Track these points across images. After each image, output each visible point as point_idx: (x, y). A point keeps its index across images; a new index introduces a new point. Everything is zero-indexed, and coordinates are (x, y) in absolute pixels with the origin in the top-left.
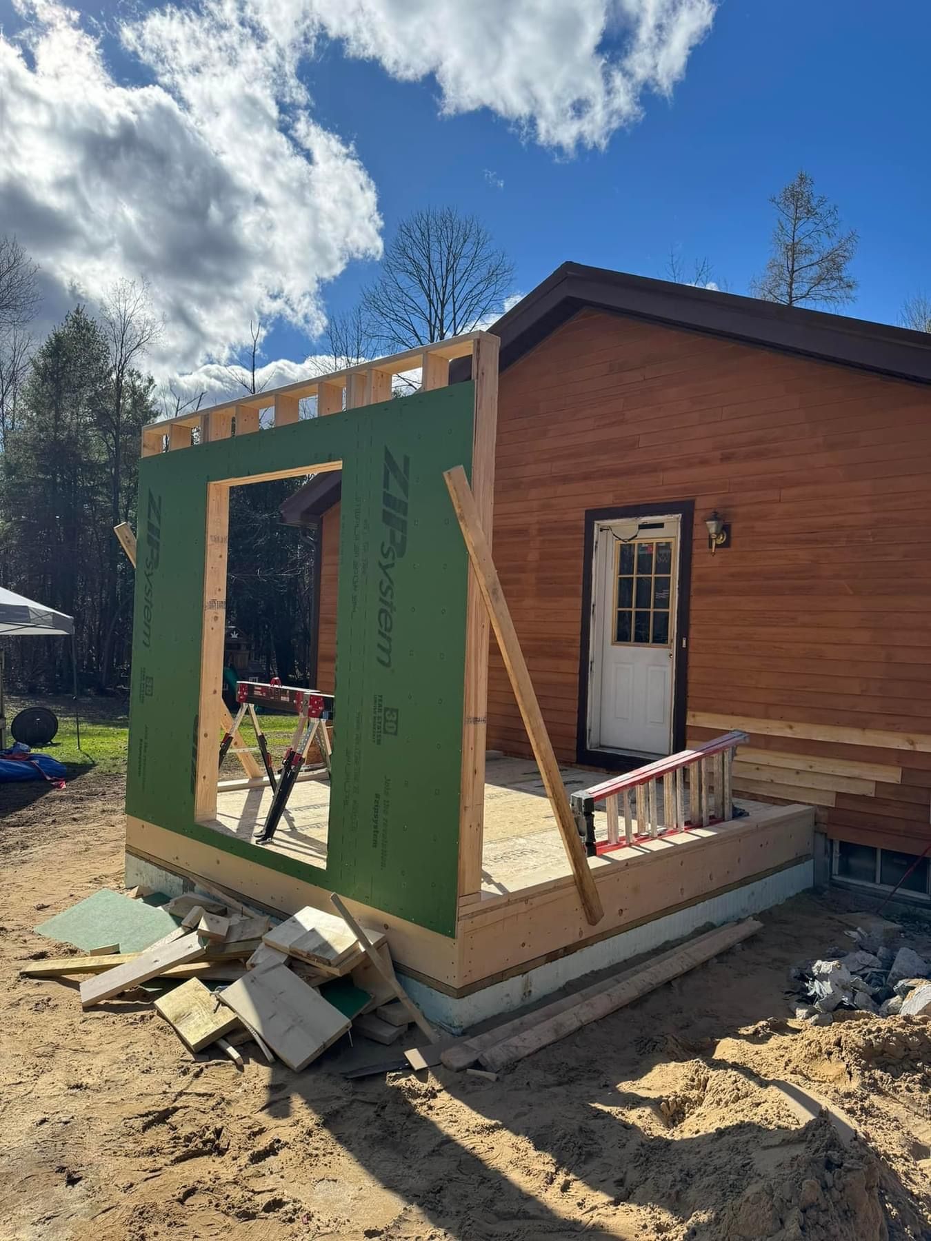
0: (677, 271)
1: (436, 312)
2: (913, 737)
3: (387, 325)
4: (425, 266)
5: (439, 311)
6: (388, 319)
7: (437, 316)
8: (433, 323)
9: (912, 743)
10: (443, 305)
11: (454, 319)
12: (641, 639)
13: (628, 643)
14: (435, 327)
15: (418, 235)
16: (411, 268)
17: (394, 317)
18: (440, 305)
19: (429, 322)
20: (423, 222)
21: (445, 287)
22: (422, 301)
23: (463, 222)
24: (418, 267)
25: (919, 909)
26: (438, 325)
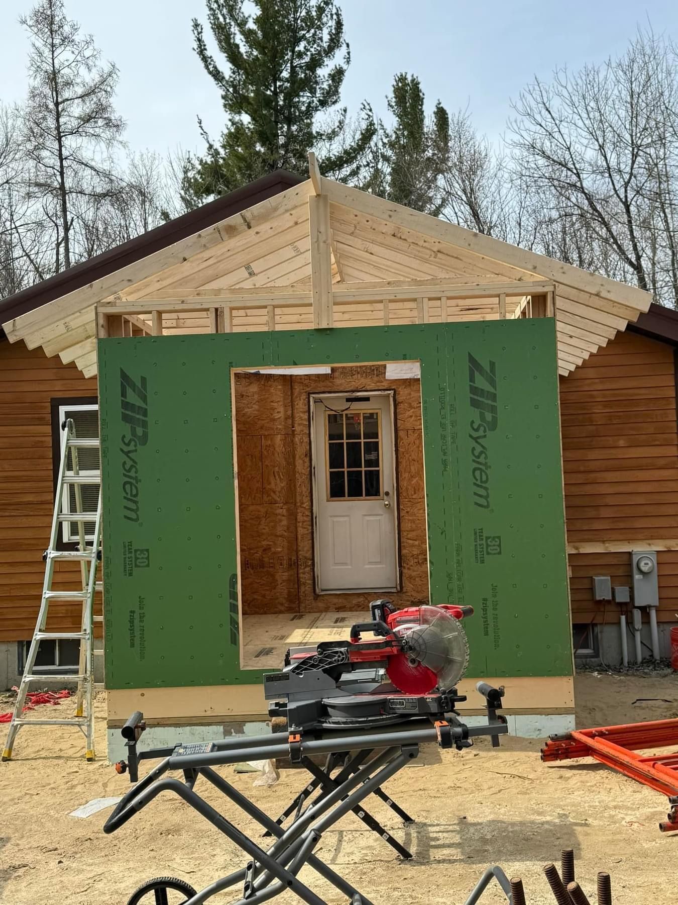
2: (577, 544)
9: (577, 548)
12: (355, 492)
13: (342, 498)
25: (588, 659)
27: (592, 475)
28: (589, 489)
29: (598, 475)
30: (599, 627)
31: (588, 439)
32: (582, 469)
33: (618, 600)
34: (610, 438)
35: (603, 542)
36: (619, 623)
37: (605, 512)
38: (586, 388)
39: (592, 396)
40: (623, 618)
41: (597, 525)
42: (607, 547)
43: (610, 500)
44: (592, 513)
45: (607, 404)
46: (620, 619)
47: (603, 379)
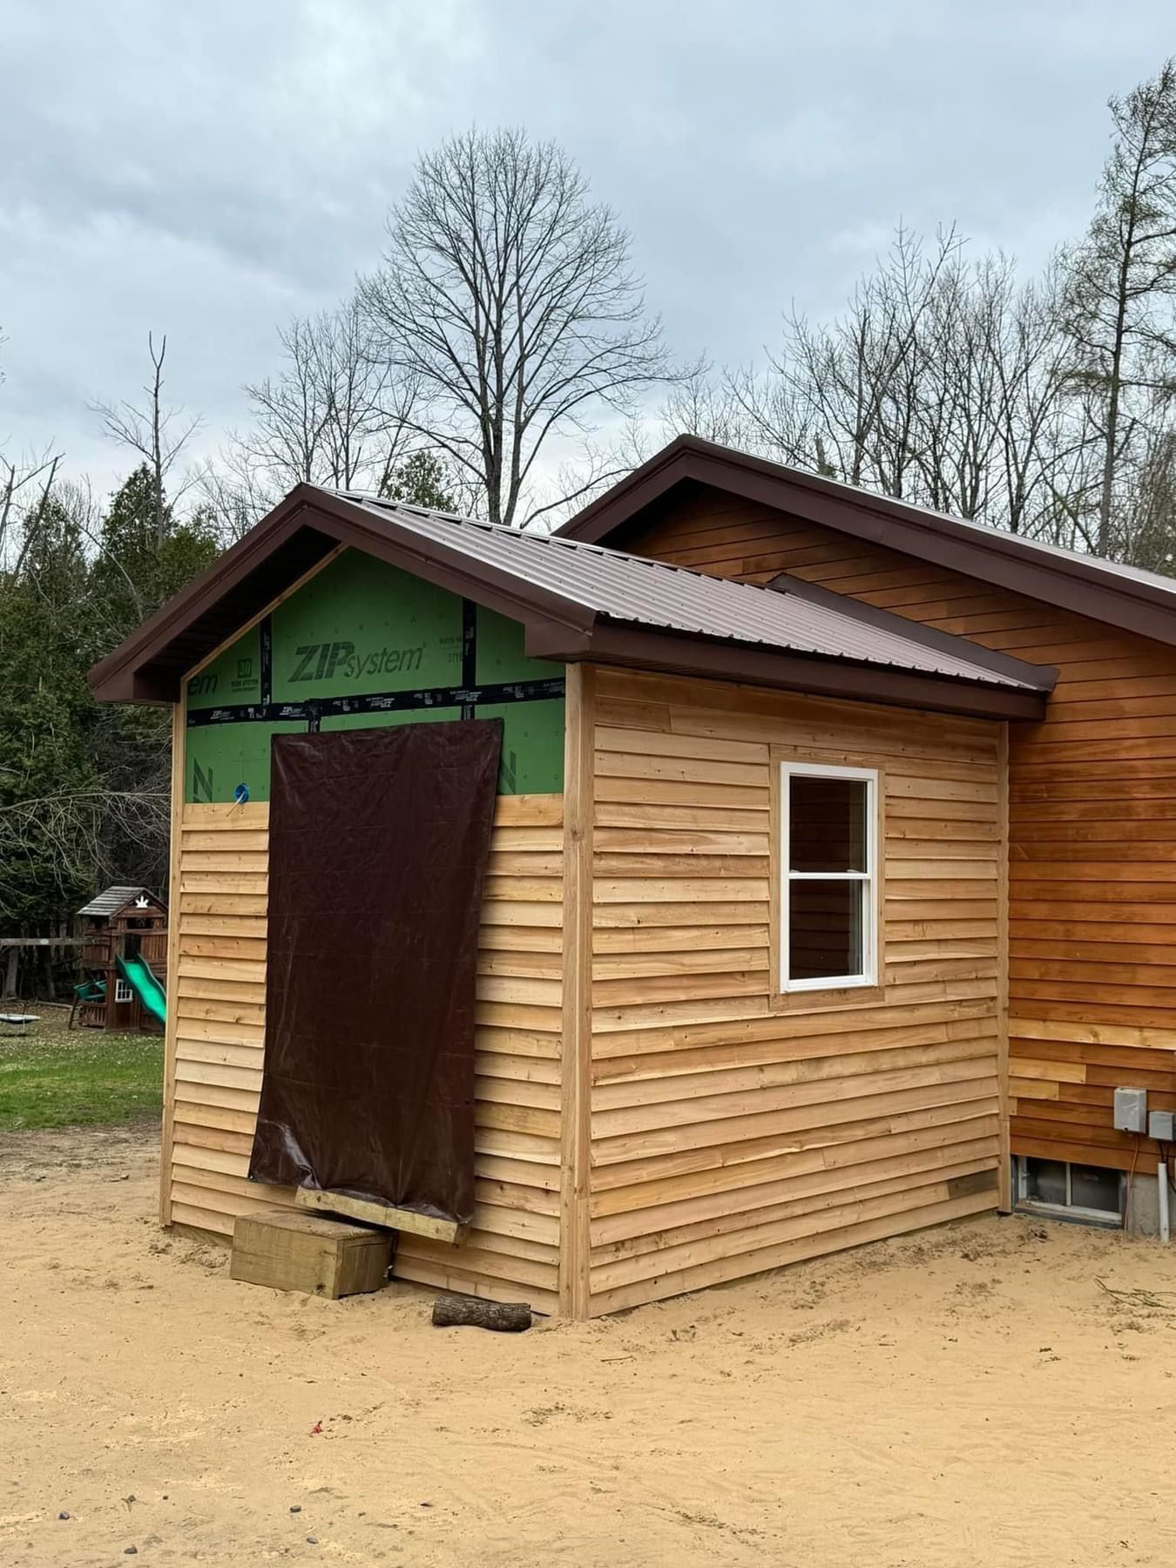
0: (909, 257)
1: (487, 316)
2: (1098, 1028)
3: (402, 340)
4: (467, 235)
5: (493, 317)
6: (403, 331)
7: (488, 321)
8: (482, 334)
9: (1096, 1035)
10: (500, 307)
11: (520, 329)
14: (485, 340)
15: (456, 181)
16: (443, 240)
17: (412, 326)
18: (493, 304)
19: (475, 333)
20: (464, 157)
21: (502, 275)
22: (461, 295)
23: (536, 158)
24: (456, 238)
26: (491, 336)
27: (1126, 909)
28: (1118, 933)
29: (1137, 908)
30: (1129, 1178)
31: (1126, 845)
32: (1110, 897)
33: (1153, 1134)
34: (1160, 845)
35: (1141, 1028)
36: (1156, 1176)
37: (1144, 976)
38: (1124, 755)
39: (1133, 770)
40: (1162, 1167)
41: (1131, 998)
42: (1145, 1039)
43: (1155, 956)
44: (1123, 976)
45: (1157, 783)
46: (1156, 1168)
47: (1153, 739)
